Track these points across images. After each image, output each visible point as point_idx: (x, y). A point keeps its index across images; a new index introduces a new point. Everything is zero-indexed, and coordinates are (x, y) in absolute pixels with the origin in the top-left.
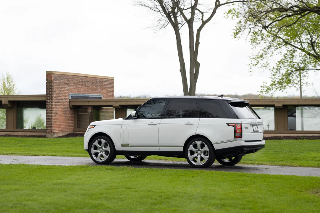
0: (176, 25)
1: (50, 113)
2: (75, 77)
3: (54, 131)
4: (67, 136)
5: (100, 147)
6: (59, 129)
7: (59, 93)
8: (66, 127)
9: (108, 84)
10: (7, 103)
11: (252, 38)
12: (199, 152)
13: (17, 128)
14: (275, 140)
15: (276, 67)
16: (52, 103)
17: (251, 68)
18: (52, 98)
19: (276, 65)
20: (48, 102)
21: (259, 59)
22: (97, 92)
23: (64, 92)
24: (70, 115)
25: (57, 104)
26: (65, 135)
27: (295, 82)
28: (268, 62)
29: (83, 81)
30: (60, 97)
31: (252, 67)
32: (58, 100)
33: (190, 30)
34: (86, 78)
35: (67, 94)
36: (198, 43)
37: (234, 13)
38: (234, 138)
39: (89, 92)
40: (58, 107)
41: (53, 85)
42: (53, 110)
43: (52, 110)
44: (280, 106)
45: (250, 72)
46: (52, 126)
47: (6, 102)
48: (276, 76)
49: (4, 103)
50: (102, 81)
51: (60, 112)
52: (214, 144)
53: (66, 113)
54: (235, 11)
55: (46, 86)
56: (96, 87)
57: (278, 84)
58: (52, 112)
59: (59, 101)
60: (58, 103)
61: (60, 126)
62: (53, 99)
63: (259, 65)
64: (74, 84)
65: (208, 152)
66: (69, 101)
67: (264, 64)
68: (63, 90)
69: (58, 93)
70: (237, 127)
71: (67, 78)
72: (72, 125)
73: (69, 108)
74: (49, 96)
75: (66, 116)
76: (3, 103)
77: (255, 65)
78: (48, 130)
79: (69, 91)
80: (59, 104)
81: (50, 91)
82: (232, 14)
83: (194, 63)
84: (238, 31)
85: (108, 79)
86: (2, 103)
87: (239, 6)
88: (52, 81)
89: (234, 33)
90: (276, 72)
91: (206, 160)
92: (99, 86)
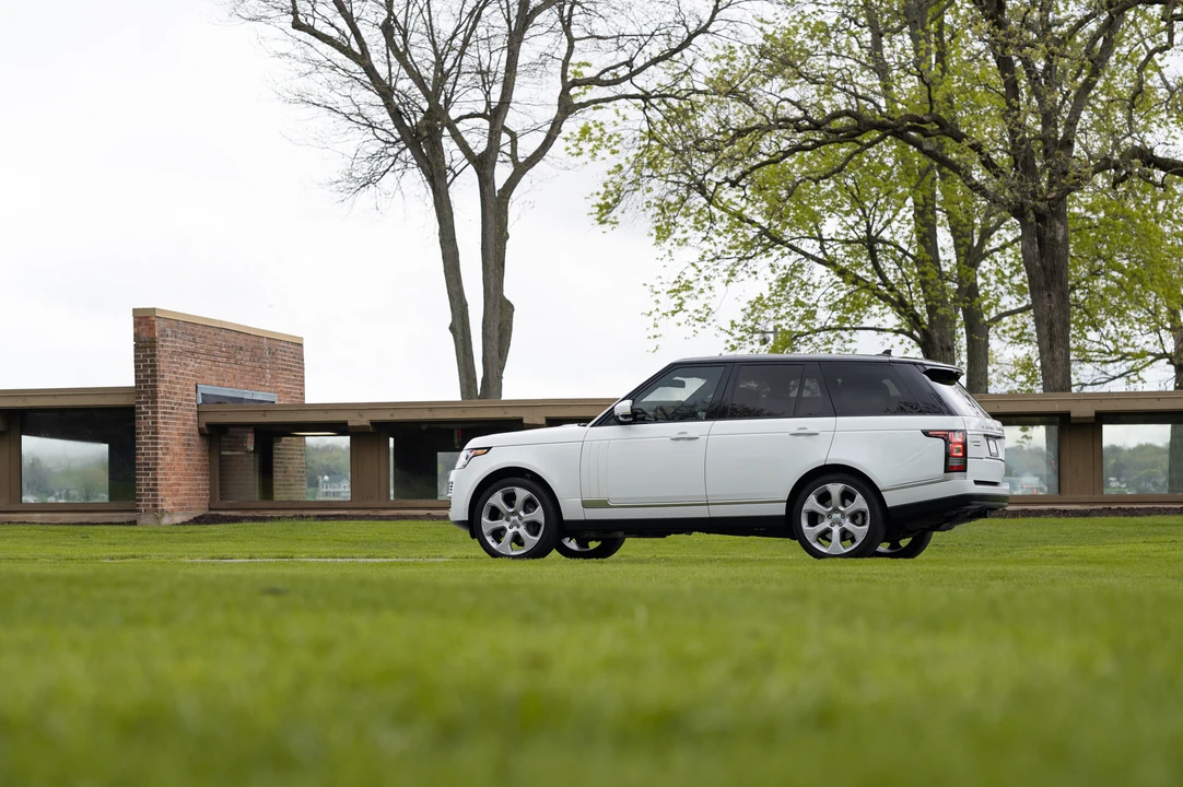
0: (438, 170)
1: (150, 446)
2: (211, 330)
3: (161, 505)
4: (197, 521)
5: (511, 510)
6: (175, 500)
7: (174, 383)
8: (190, 495)
9: (289, 361)
11: (657, 224)
12: (837, 516)
16: (155, 413)
17: (656, 326)
18: (154, 397)
19: (742, 314)
20: (143, 409)
22: (266, 386)
23: (184, 379)
24: (199, 455)
25: (170, 418)
26: (190, 521)
28: (710, 306)
29: (229, 347)
30: (175, 393)
31: (662, 322)
32: (171, 403)
33: (487, 190)
34: (236, 335)
35: (193, 388)
36: (504, 234)
37: (599, 139)
38: (945, 472)
39: (245, 383)
40: (172, 428)
41: (157, 353)
42: (159, 438)
43: (156, 438)
45: (655, 337)
46: (156, 490)
50: (274, 350)
51: (176, 444)
52: (885, 490)
53: (191, 450)
54: (601, 130)
55: (133, 358)
56: (261, 367)
58: (156, 444)
59: (173, 408)
60: (171, 413)
61: (178, 491)
62: (159, 400)
63: (681, 316)
64: (208, 353)
65: (865, 515)
66: (196, 408)
67: (696, 311)
68: (183, 374)
69: (170, 382)
70: (954, 440)
71: (191, 334)
72: (205, 490)
73: (196, 432)
74: (143, 392)
75: (190, 460)
77: (670, 314)
78: (143, 503)
79: (197, 377)
80: (173, 418)
81: (149, 373)
82: (590, 140)
83: (498, 303)
84: (610, 200)
85: (288, 342)
87: (617, 112)
88: (153, 341)
89: (598, 205)
90: (742, 339)
91: (860, 539)
92: (268, 365)
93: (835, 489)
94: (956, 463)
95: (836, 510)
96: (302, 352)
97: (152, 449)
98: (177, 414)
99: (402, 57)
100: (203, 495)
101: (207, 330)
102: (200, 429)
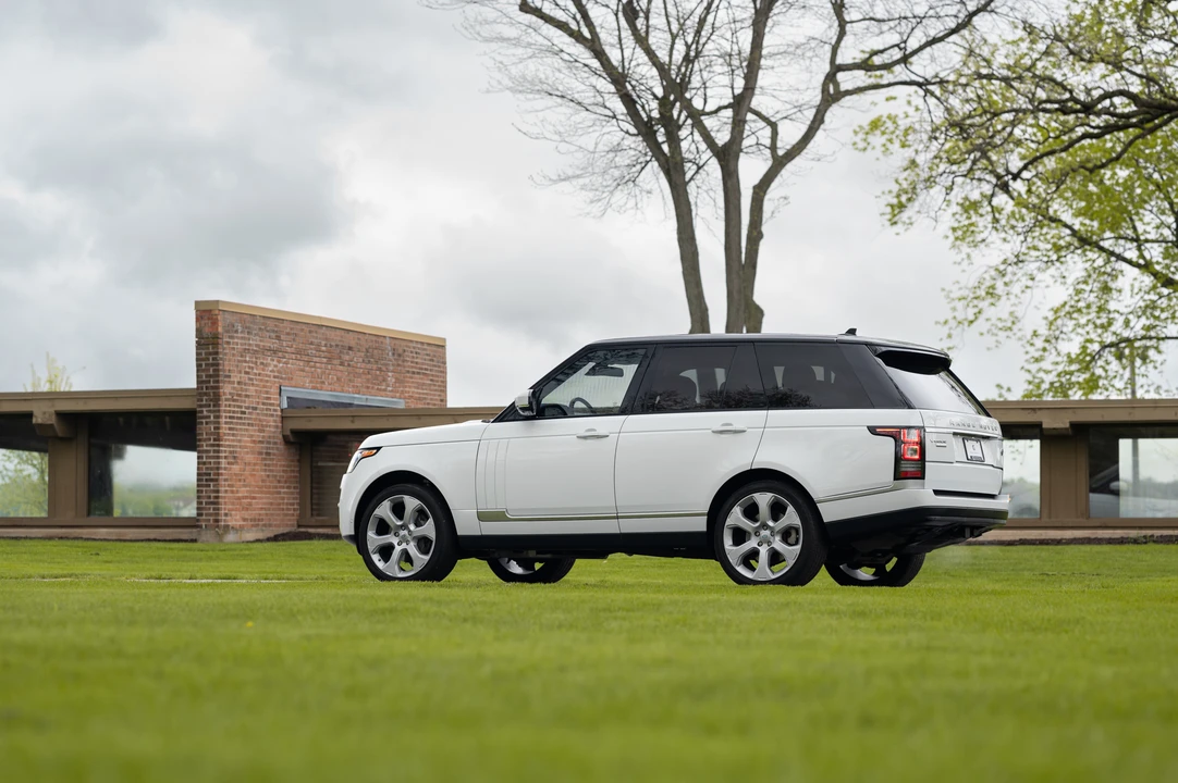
0: (676, 163)
1: (212, 454)
2: (304, 327)
3: (225, 521)
6: (246, 514)
7: (245, 384)
8: (269, 509)
9: (423, 364)
10: (53, 420)
11: (956, 225)
12: (765, 533)
13: (89, 514)
14: (1039, 547)
15: (1043, 331)
16: (218, 417)
17: (950, 336)
18: (216, 399)
19: (1045, 322)
20: (205, 413)
21: (983, 305)
22: (385, 390)
23: (261, 380)
24: (284, 466)
25: (237, 423)
26: (268, 538)
27: (1113, 386)
29: (331, 346)
30: (247, 396)
32: (241, 407)
33: (729, 184)
34: (343, 333)
35: (274, 390)
36: (755, 234)
37: (893, 133)
38: (896, 479)
39: (353, 386)
40: (242, 435)
41: (220, 350)
42: (222, 446)
43: (218, 445)
44: (1062, 426)
46: (217, 503)
47: (47, 416)
48: (1046, 365)
49: (40, 421)
50: (400, 351)
51: (247, 453)
52: (820, 502)
53: (271, 460)
54: (894, 122)
55: (195, 356)
56: (380, 369)
57: (1051, 394)
58: (218, 452)
59: (244, 413)
60: (241, 418)
61: (250, 504)
62: (223, 403)
64: (298, 352)
65: (797, 533)
66: (279, 413)
67: (1000, 319)
68: (259, 374)
69: (239, 383)
70: (908, 439)
71: (273, 331)
72: (293, 504)
73: (280, 439)
74: (206, 394)
75: (270, 471)
76: (38, 419)
78: (204, 517)
79: (282, 378)
80: (244, 424)
81: (211, 372)
82: (883, 133)
83: (743, 308)
84: (904, 198)
85: (422, 343)
86: (34, 421)
87: (909, 103)
88: (216, 337)
89: (889, 205)
90: (1044, 350)
91: (790, 562)
92: (391, 368)
93: (764, 499)
94: (909, 467)
95: (765, 526)
96: (445, 354)
97: (214, 457)
98: (248, 419)
99: (642, 41)
100: (288, 509)
101: (299, 327)
102: (284, 436)
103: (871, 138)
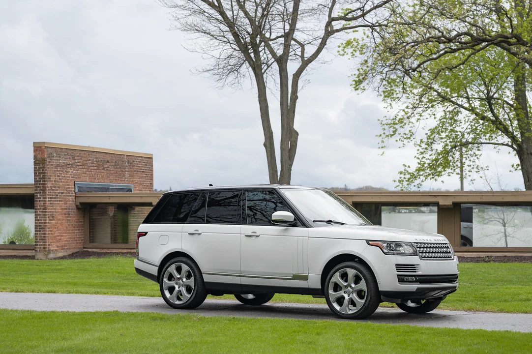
0: (258, 65)
2: (86, 153)
3: (48, 248)
4: (73, 256)
6: (58, 244)
7: (58, 182)
8: (69, 241)
9: (142, 167)
11: (385, 90)
16: (45, 198)
17: (383, 142)
19: (426, 136)
20: (42, 197)
21: (397, 127)
22: (124, 180)
23: (65, 179)
24: (76, 219)
25: (54, 201)
26: (69, 255)
28: (412, 131)
29: (99, 161)
30: (58, 187)
31: (386, 140)
32: (56, 193)
33: (283, 74)
34: (104, 154)
35: (72, 184)
36: (294, 97)
37: (356, 47)
39: (109, 180)
40: (56, 206)
41: (46, 166)
42: (47, 212)
43: (45, 212)
44: (449, 204)
45: (382, 147)
46: (45, 240)
48: (426, 155)
50: (131, 161)
51: (59, 215)
53: (71, 217)
54: (357, 42)
56: (122, 171)
57: (429, 169)
58: (45, 215)
59: (57, 195)
60: (56, 198)
61: (60, 239)
62: (47, 191)
63: (397, 137)
64: (83, 165)
66: (74, 195)
67: (405, 134)
68: (65, 176)
69: (55, 181)
71: (71, 155)
72: (80, 238)
73: (74, 207)
74: (39, 187)
75: (70, 222)
77: (390, 136)
78: (38, 246)
79: (75, 178)
80: (57, 201)
81: (42, 177)
82: (352, 47)
83: (289, 132)
84: (361, 78)
85: (142, 157)
87: (365, 34)
88: (44, 159)
89: (354, 81)
90: (426, 148)
92: (127, 170)
96: (152, 161)
97: (43, 217)
98: (59, 198)
99: (242, 7)
100: (78, 240)
101: (83, 153)
102: (76, 206)
103: (346, 50)
